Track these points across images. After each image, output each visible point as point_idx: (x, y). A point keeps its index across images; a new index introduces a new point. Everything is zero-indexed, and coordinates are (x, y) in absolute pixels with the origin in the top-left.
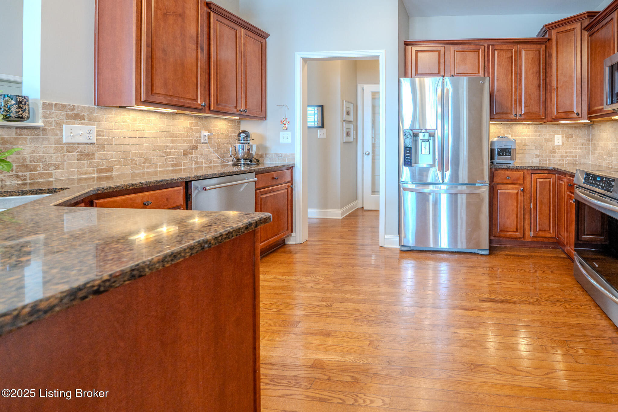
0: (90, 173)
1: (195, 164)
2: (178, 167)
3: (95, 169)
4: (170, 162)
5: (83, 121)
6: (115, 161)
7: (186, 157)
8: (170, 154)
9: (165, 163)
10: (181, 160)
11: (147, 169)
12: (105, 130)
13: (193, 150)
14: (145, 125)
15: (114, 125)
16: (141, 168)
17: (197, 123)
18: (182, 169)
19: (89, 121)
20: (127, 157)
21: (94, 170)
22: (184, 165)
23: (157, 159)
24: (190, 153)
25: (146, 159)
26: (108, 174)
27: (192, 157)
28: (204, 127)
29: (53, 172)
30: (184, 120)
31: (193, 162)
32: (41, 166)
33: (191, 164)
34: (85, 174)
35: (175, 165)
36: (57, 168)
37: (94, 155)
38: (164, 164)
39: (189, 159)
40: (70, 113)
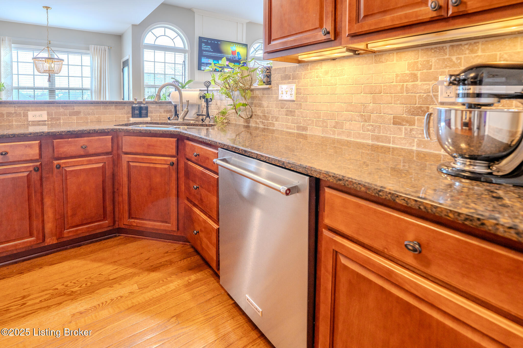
0: (293, 129)
1: (418, 145)
2: (382, 142)
3: (296, 125)
4: (369, 133)
5: (290, 80)
6: (309, 120)
7: (400, 129)
8: (369, 119)
9: (361, 132)
10: (389, 132)
11: (337, 135)
12: (302, 88)
13: (416, 117)
14: (337, 78)
15: (309, 81)
16: (332, 133)
17: (428, 62)
18: (389, 148)
19: (293, 79)
20: (319, 117)
21: (295, 126)
22: (394, 143)
23: (350, 124)
24: (407, 122)
25: (337, 123)
26: (304, 133)
27: (411, 130)
28: (446, 67)
29: (275, 122)
30: (397, 60)
31: (414, 141)
32: (271, 117)
33: (410, 144)
34: (290, 129)
35: (378, 138)
36: (276, 121)
37: (294, 111)
38: (359, 134)
39: (406, 134)
40: (283, 75)
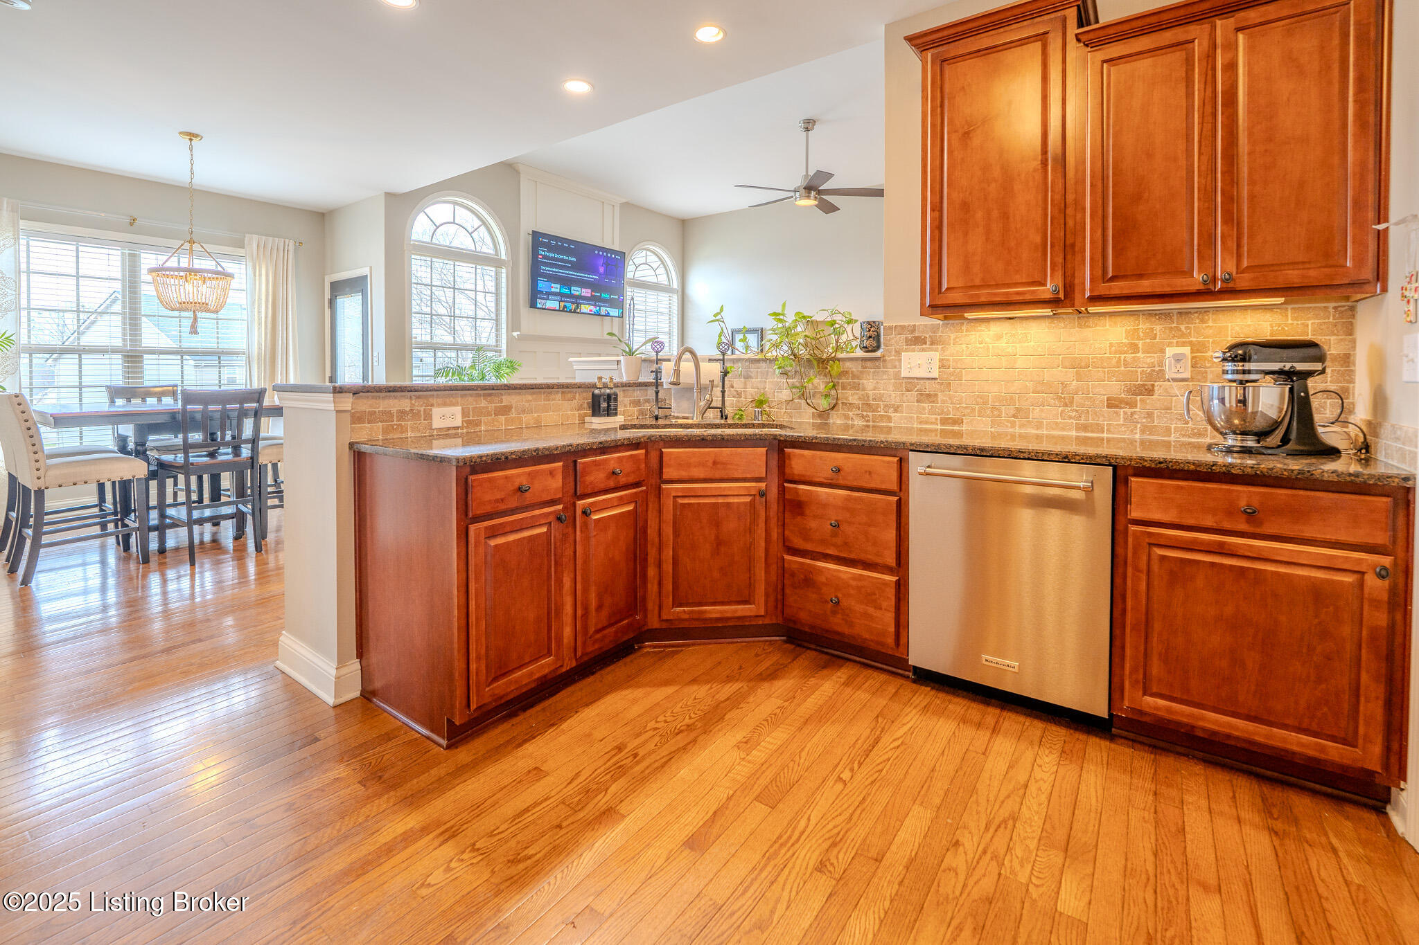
0: (932, 423)
1: (1143, 432)
2: (1092, 432)
3: (939, 417)
4: (1072, 420)
5: (924, 346)
6: (966, 408)
7: (1116, 413)
8: (1072, 402)
9: (1060, 420)
10: (1101, 419)
11: (1020, 427)
12: (951, 358)
13: (1138, 398)
14: (1018, 345)
15: (965, 349)
16: (1009, 425)
17: (1152, 330)
18: (1103, 439)
19: (931, 344)
20: (985, 403)
21: (936, 419)
22: (1109, 431)
23: (1042, 411)
24: (1127, 404)
25: (1017, 409)
26: (956, 428)
27: (1132, 414)
28: (1174, 337)
29: (893, 415)
30: (1110, 326)
31: (1136, 427)
32: (882, 407)
33: (1132, 431)
34: (926, 423)
35: (1085, 428)
36: (896, 411)
37: (936, 395)
38: (1057, 423)
39: (1125, 419)
40: (910, 336)
